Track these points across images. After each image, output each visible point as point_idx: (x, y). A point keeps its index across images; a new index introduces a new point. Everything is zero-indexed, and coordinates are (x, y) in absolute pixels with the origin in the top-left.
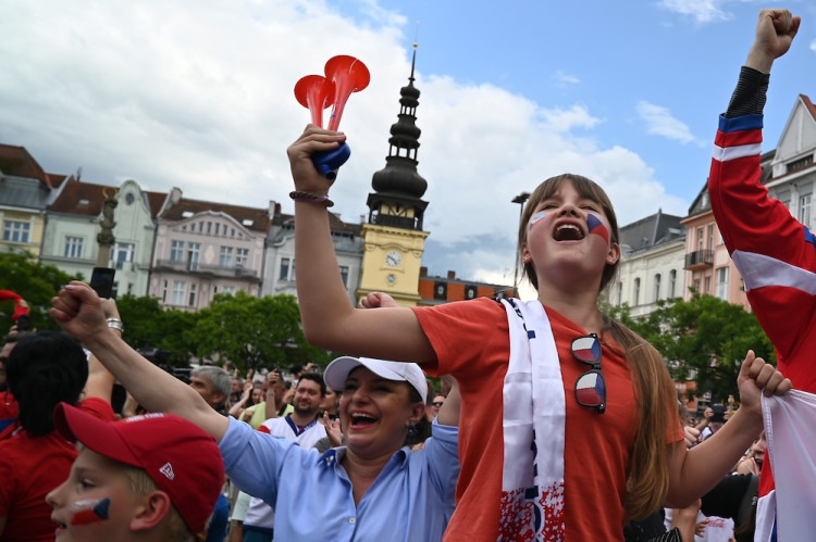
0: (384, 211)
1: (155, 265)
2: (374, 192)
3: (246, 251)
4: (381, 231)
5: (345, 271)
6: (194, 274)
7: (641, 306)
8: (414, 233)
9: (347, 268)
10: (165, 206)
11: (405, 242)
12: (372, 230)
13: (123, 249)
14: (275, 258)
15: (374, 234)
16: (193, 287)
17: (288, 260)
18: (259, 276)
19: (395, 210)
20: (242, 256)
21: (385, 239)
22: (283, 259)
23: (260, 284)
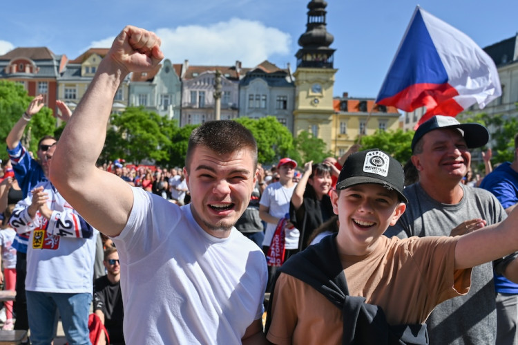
0: (309, 58)
1: (183, 106)
2: (301, 48)
3: (229, 93)
4: (307, 72)
5: (285, 99)
6: (203, 108)
7: (506, 104)
8: (329, 70)
9: (286, 97)
10: (184, 71)
11: (323, 77)
12: (303, 72)
13: (166, 99)
14: (245, 95)
15: (304, 74)
16: (203, 117)
17: (252, 95)
18: (237, 106)
19: (315, 57)
20: (227, 96)
21: (311, 77)
22: (250, 95)
23: (239, 112)
